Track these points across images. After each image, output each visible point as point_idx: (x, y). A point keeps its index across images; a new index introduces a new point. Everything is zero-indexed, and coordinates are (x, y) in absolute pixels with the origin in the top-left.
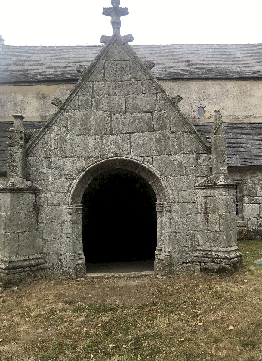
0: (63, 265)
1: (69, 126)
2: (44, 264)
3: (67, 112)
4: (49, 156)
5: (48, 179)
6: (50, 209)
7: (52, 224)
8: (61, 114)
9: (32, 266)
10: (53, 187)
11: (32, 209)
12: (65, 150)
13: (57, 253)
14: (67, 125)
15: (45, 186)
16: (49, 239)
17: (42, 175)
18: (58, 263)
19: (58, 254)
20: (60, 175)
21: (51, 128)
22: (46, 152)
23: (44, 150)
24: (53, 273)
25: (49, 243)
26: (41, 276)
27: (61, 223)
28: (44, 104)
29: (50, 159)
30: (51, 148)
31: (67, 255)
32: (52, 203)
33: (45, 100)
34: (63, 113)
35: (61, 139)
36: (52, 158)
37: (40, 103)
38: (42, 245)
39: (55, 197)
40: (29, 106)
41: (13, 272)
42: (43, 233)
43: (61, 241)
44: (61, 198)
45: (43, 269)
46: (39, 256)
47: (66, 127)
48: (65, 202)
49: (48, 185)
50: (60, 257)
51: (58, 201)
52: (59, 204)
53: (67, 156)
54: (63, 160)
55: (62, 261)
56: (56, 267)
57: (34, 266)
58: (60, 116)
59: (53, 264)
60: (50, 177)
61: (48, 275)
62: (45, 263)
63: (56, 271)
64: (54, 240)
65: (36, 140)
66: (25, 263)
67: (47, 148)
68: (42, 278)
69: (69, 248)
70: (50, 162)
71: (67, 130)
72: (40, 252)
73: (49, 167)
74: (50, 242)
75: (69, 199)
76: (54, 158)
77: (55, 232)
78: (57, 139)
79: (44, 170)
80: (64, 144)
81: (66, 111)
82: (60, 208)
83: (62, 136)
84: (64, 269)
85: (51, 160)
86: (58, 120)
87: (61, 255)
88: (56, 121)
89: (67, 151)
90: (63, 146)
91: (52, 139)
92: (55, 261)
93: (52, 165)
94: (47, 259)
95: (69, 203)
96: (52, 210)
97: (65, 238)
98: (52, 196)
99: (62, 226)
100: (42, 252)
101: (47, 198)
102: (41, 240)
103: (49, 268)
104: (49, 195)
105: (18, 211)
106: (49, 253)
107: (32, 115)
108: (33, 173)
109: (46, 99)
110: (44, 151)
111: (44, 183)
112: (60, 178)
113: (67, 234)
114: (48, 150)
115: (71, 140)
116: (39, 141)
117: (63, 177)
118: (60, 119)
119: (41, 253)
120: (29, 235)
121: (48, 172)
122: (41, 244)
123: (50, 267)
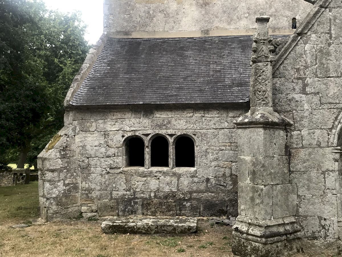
0: (328, 234)
1: (333, 32)
2: (300, 231)
3: (330, 11)
4: (304, 76)
5: (302, 109)
6: (307, 153)
7: (310, 175)
8: (321, 14)
9: (289, 234)
10: (311, 121)
11: (283, 152)
12: (327, 67)
13: (318, 217)
14: (330, 30)
15: (298, 119)
16: (306, 195)
17: (293, 104)
18: (320, 231)
19: (320, 218)
20: (321, 103)
21: (306, 36)
22: (298, 70)
23: (296, 67)
24: (313, 245)
25: (306, 201)
26: (297, 249)
27: (323, 173)
28: (207, 13)
29: (305, 80)
30: (306, 63)
31: (333, 220)
32: (309, 145)
33: (207, 7)
34: (324, 13)
35: (321, 51)
36: (308, 79)
37: (201, 12)
38: (297, 204)
39: (313, 136)
40: (186, 17)
41: (271, 241)
42: (297, 186)
43: (324, 199)
44: (322, 136)
45: (299, 239)
46: (293, 220)
47: (328, 34)
48: (328, 143)
49: (302, 117)
50: (323, 222)
51: (318, 141)
52: (319, 145)
53: (331, 76)
54: (325, 82)
55: (327, 228)
56: (318, 237)
57: (291, 234)
58: (319, 17)
59: (314, 233)
60: (306, 107)
61: (306, 247)
62: (302, 230)
63: (317, 242)
64: (314, 197)
65: (284, 53)
66: (281, 230)
67: (300, 64)
68: (298, 251)
69: (336, 210)
70: (305, 85)
71: (331, 37)
72: (295, 214)
73: (303, 91)
74: (308, 200)
75: (334, 139)
76: (312, 79)
77: (314, 185)
78: (316, 51)
79: (297, 97)
80: (326, 58)
81: (328, 10)
82: (321, 151)
83: (322, 46)
84: (330, 240)
85: (307, 82)
86: (316, 24)
87: (325, 219)
88: (313, 25)
89: (331, 68)
90: (324, 61)
91: (308, 52)
92: (316, 228)
93: (308, 89)
94: (304, 224)
95: (335, 145)
96: (310, 154)
97: (330, 195)
98: (309, 134)
99: (324, 178)
100: (296, 214)
101: (302, 137)
102: (295, 197)
103: (308, 238)
104: (304, 132)
105: (271, 155)
106: (308, 216)
107: (190, 29)
108: (280, 101)
109: (209, 7)
110: (296, 69)
111: (297, 115)
112: (320, 108)
113: (333, 189)
114: (302, 67)
115: (336, 51)
116: (288, 54)
117: (326, 107)
118: (319, 22)
119: (295, 216)
120: (282, 189)
121: (303, 99)
122: (296, 202)
123: (309, 236)
